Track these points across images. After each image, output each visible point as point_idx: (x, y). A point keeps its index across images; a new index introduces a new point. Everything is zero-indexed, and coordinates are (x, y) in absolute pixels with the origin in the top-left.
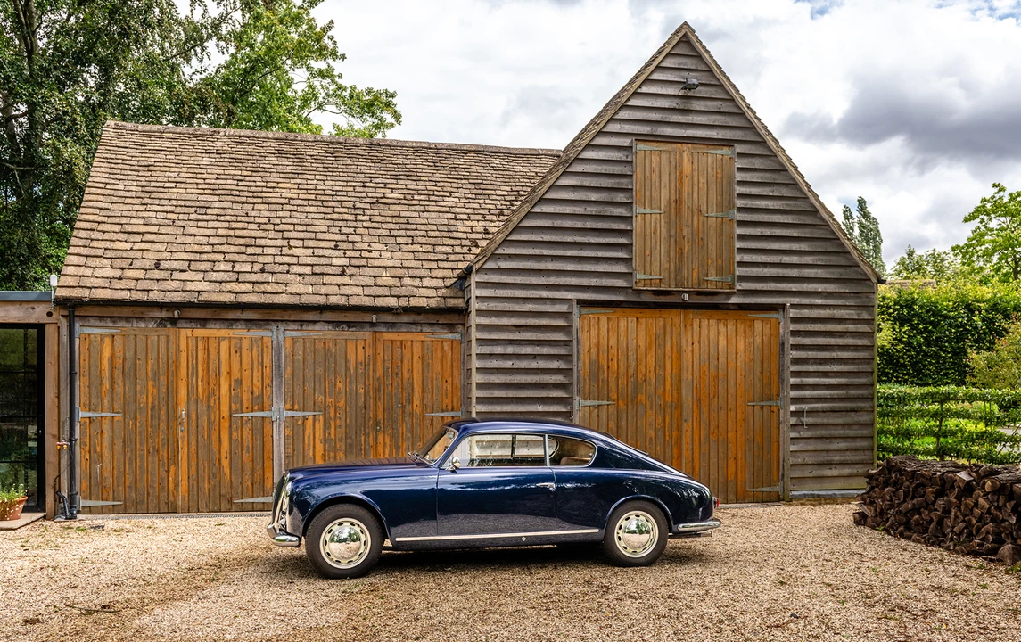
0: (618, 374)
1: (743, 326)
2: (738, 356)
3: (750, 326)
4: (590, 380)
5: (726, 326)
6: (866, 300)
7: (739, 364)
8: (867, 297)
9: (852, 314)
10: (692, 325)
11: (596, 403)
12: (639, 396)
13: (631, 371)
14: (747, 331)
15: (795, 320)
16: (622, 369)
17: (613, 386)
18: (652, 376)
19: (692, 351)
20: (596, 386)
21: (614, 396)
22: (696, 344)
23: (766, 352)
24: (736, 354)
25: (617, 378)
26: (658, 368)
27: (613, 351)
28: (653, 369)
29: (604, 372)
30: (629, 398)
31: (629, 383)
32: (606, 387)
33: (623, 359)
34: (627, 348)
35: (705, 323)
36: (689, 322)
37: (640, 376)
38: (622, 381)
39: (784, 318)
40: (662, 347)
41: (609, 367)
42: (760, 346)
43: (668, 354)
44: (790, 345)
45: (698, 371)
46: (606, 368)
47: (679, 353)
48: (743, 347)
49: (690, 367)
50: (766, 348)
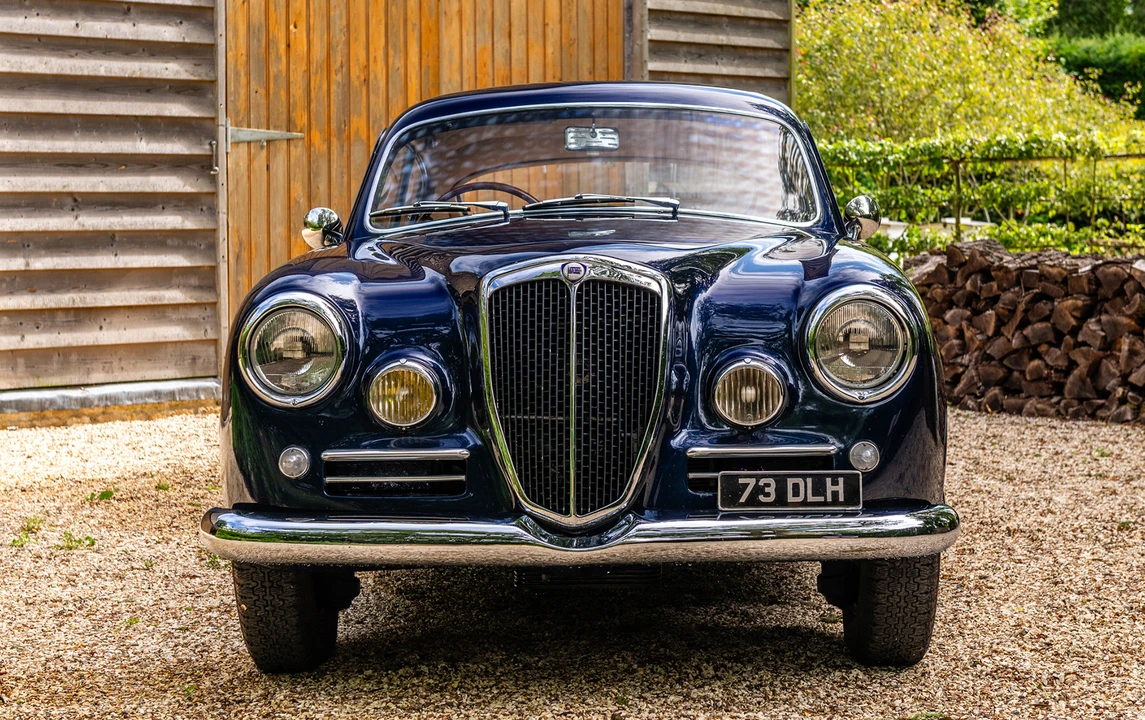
0: (309, 61)
2: (549, 29)
4: (248, 74)
7: (550, 50)
11: (262, 133)
12: (354, 119)
13: (337, 58)
16: (318, 53)
17: (298, 91)
18: (378, 70)
19: (460, 13)
20: (262, 91)
21: (301, 119)
23: (600, 24)
24: (545, 25)
25: (308, 72)
26: (391, 52)
27: (299, 6)
28: (380, 54)
29: (278, 58)
30: (334, 126)
31: (334, 88)
32: (283, 93)
33: (318, 23)
37: (355, 71)
38: (318, 81)
41: (288, 46)
42: (589, 9)
43: (413, 17)
44: (647, 12)
45: (472, 63)
46: (283, 47)
47: (434, 18)
48: (557, 11)
49: (456, 51)
50: (600, 14)
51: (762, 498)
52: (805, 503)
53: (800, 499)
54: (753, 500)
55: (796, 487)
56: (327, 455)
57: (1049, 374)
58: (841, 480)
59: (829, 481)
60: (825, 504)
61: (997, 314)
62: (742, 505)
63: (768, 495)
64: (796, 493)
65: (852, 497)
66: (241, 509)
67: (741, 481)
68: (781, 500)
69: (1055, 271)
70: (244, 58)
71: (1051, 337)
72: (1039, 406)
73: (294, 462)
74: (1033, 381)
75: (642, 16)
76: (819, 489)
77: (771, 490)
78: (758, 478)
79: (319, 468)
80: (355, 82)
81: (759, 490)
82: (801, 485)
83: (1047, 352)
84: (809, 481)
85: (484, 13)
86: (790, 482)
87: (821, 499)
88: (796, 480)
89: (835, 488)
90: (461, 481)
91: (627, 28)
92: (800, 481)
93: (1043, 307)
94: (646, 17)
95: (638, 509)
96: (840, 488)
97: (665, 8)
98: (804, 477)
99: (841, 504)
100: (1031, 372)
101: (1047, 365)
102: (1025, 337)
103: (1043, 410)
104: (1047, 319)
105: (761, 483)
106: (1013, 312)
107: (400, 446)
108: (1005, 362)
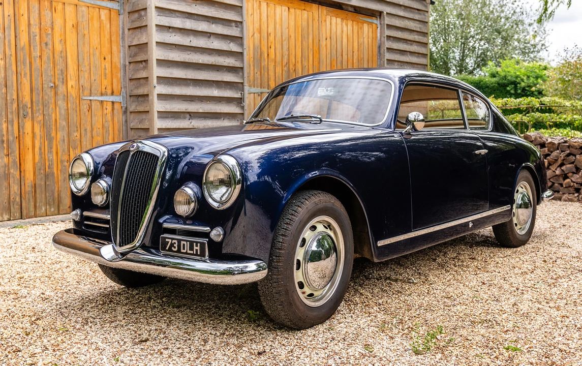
0: (275, 62)
1: (357, 27)
2: (354, 54)
3: (361, 28)
4: (254, 66)
5: (347, 25)
6: (423, 17)
7: (355, 62)
8: (424, 15)
9: (417, 27)
10: (325, 21)
11: (259, 90)
13: (285, 60)
14: (360, 32)
15: (390, 27)
16: (279, 58)
17: (272, 74)
19: (326, 45)
20: (259, 73)
21: (272, 85)
22: (328, 39)
23: (370, 52)
24: (353, 52)
25: (275, 66)
26: (303, 59)
27: (272, 38)
28: (300, 60)
29: (264, 59)
31: (284, 72)
32: (266, 74)
33: (278, 46)
34: (282, 36)
35: (334, 19)
36: (324, 19)
37: (291, 66)
38: (278, 70)
39: (381, 24)
40: (306, 39)
41: (268, 55)
42: (367, 46)
43: (311, 46)
44: (386, 48)
45: (330, 65)
46: (266, 55)
47: (318, 47)
48: (357, 47)
49: (325, 60)
50: (370, 49)
55: (184, 245)
57: (573, 185)
61: (548, 161)
64: (184, 248)
69: (576, 144)
70: (252, 59)
71: (574, 170)
72: (569, 197)
74: (566, 187)
75: (384, 50)
80: (291, 71)
83: (572, 176)
84: (188, 243)
85: (334, 46)
86: (182, 243)
91: (379, 55)
92: (185, 243)
93: (572, 158)
94: (386, 50)
97: (391, 47)
100: (566, 184)
101: (572, 181)
102: (562, 170)
103: (571, 199)
104: (573, 163)
106: (556, 160)
108: (551, 180)
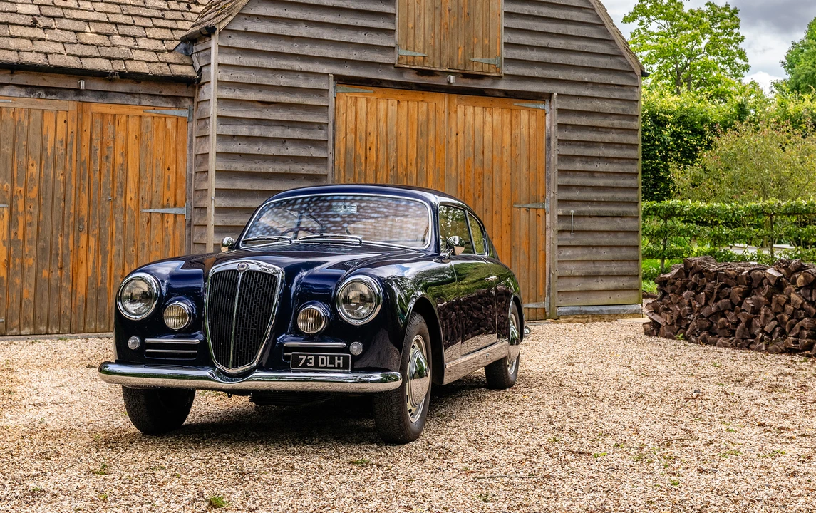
0: (376, 165)
1: (509, 117)
2: (504, 149)
3: (516, 117)
4: (345, 172)
5: (492, 115)
10: (457, 111)
13: (392, 163)
14: (514, 122)
15: (562, 111)
16: (382, 161)
17: (370, 180)
18: (413, 169)
19: (457, 142)
22: (461, 134)
23: (532, 147)
24: (502, 147)
25: (376, 172)
26: (420, 161)
27: (372, 138)
28: (414, 162)
29: (361, 164)
32: (363, 180)
33: (382, 148)
34: (387, 135)
35: (470, 109)
36: (454, 109)
37: (400, 170)
39: (551, 108)
40: (425, 136)
41: (366, 158)
43: (432, 144)
44: (557, 141)
45: (463, 166)
46: (363, 158)
47: (443, 144)
49: (454, 160)
50: (532, 142)
51: (308, 364)
52: (326, 367)
53: (324, 365)
54: (305, 365)
55: (323, 360)
56: (148, 340)
58: (341, 358)
59: (336, 358)
60: (334, 368)
61: (706, 294)
62: (300, 367)
63: (311, 363)
64: (323, 363)
65: (346, 366)
66: (117, 362)
67: (300, 357)
68: (316, 365)
70: (343, 164)
73: (134, 343)
75: (555, 143)
76: (332, 361)
77: (312, 361)
78: (307, 355)
79: (144, 345)
80: (400, 175)
81: (307, 361)
82: (324, 359)
84: (328, 357)
85: (469, 142)
86: (320, 358)
87: (333, 366)
88: (323, 357)
89: (339, 361)
90: (195, 353)
91: (547, 149)
92: (324, 358)
93: (726, 291)
95: (260, 367)
96: (341, 361)
98: (326, 356)
99: (341, 368)
104: (728, 297)
105: (308, 358)
107: (175, 338)
